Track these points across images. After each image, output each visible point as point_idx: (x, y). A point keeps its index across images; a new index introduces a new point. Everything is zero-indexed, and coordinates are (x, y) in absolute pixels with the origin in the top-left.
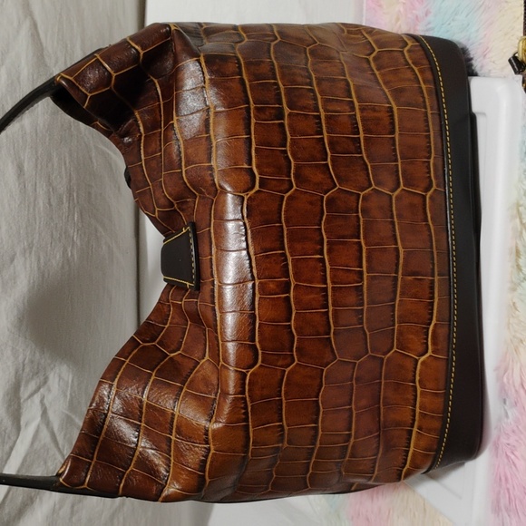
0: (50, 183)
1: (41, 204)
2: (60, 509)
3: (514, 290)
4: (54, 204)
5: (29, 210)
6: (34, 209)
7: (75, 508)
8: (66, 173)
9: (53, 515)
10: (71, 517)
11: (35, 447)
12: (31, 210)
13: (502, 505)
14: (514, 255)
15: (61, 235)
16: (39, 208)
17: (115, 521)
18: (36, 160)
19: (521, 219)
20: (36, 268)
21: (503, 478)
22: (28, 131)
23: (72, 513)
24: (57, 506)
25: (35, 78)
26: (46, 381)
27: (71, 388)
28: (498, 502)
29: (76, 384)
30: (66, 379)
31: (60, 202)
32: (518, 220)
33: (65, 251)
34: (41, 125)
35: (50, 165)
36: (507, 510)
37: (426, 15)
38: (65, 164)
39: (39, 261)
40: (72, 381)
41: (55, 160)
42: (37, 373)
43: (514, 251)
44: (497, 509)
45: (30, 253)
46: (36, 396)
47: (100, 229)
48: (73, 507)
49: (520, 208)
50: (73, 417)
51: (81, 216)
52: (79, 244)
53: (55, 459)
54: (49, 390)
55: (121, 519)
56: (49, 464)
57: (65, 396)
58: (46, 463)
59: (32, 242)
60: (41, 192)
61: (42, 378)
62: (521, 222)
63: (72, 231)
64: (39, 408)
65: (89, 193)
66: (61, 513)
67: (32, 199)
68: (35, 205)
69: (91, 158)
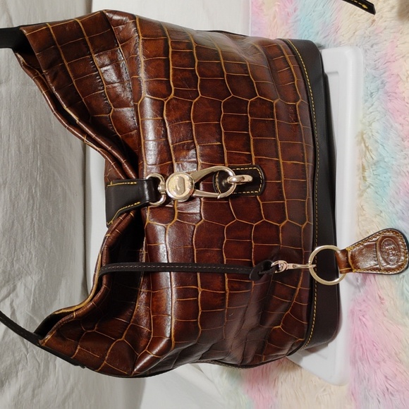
0: (20, 136)
1: (13, 152)
2: (24, 391)
3: (361, 196)
4: (23, 152)
5: (4, 155)
6: (8, 155)
7: (36, 392)
8: (32, 129)
9: (18, 396)
10: (32, 399)
11: (6, 340)
12: (6, 155)
13: (357, 358)
14: (361, 170)
15: (27, 177)
16: (11, 155)
17: (66, 404)
18: (10, 118)
19: (365, 143)
20: (8, 199)
21: (358, 338)
22: (4, 96)
23: (33, 396)
24: (22, 390)
25: (10, 57)
26: (14, 288)
27: (34, 295)
28: (354, 355)
29: (37, 292)
30: (30, 287)
31: (27, 151)
32: (363, 145)
33: (30, 189)
34: (14, 93)
35: (20, 123)
36: (361, 360)
37: (295, 11)
38: (31, 123)
39: (11, 194)
40: (35, 289)
41: (24, 119)
42: (8, 282)
43: (361, 166)
44: (354, 362)
45: (5, 187)
46: (6, 300)
47: (56, 174)
48: (34, 391)
49: (364, 136)
50: (35, 318)
51: (43, 162)
52: (41, 184)
53: (21, 351)
54: (17, 296)
55: (71, 404)
56: (16, 354)
57: (29, 301)
58: (13, 354)
59: (6, 179)
60: (13, 142)
61: (12, 286)
62: (365, 146)
63: (36, 174)
64: (9, 309)
65: (49, 146)
66: (25, 395)
67: (7, 147)
68: (8, 151)
69: (50, 120)
